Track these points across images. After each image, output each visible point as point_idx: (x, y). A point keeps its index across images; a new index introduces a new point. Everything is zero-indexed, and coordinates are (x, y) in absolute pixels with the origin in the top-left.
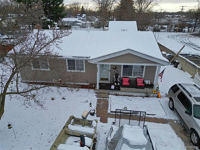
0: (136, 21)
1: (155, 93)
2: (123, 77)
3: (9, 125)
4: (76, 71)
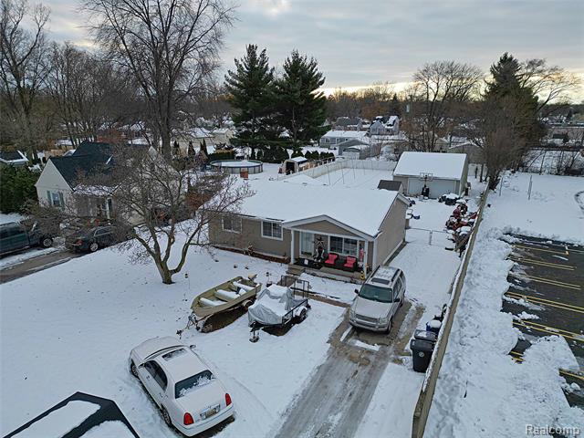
2: (331, 253)
3: (186, 275)
4: (272, 238)
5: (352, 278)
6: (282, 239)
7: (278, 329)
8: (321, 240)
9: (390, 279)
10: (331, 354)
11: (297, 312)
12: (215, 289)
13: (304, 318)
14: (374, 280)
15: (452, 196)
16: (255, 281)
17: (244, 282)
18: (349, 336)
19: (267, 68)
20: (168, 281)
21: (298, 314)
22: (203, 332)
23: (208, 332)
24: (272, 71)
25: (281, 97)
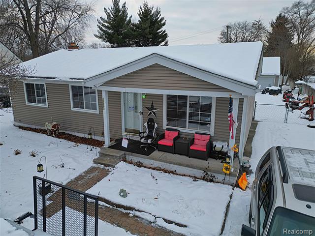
0: (279, 58)
1: (228, 172)
2: (167, 129)
4: (85, 110)
8: (152, 108)
15: (274, 88)
24: (130, 18)
25: (135, 33)
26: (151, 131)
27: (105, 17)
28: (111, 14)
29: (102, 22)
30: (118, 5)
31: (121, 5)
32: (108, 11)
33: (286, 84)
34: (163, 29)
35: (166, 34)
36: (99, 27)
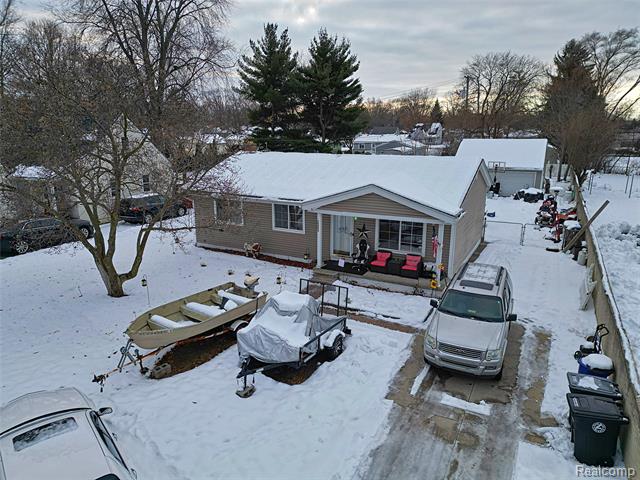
1: (435, 287)
2: (379, 251)
3: (143, 281)
4: (289, 230)
5: (416, 287)
6: (303, 232)
7: (292, 372)
8: (364, 229)
9: (492, 282)
10: (397, 422)
11: (328, 340)
12: (184, 301)
13: (341, 352)
14: (464, 284)
15: (533, 191)
16: (256, 289)
17: (238, 291)
18: (425, 385)
19: (288, 53)
20: (116, 292)
21: (330, 343)
22: (152, 377)
23: (161, 378)
24: (296, 55)
25: (306, 85)
26: (363, 253)
27: (251, 55)
28: (261, 50)
29: (245, 64)
30: (273, 33)
31: (278, 34)
32: (257, 45)
33: (565, 179)
34: (354, 76)
35: (359, 86)
36: (241, 74)
